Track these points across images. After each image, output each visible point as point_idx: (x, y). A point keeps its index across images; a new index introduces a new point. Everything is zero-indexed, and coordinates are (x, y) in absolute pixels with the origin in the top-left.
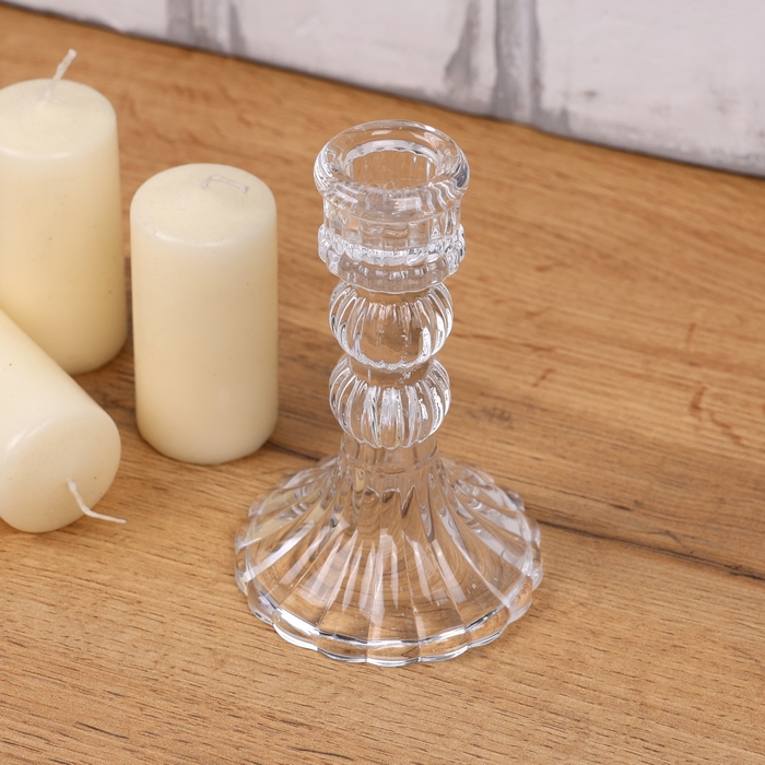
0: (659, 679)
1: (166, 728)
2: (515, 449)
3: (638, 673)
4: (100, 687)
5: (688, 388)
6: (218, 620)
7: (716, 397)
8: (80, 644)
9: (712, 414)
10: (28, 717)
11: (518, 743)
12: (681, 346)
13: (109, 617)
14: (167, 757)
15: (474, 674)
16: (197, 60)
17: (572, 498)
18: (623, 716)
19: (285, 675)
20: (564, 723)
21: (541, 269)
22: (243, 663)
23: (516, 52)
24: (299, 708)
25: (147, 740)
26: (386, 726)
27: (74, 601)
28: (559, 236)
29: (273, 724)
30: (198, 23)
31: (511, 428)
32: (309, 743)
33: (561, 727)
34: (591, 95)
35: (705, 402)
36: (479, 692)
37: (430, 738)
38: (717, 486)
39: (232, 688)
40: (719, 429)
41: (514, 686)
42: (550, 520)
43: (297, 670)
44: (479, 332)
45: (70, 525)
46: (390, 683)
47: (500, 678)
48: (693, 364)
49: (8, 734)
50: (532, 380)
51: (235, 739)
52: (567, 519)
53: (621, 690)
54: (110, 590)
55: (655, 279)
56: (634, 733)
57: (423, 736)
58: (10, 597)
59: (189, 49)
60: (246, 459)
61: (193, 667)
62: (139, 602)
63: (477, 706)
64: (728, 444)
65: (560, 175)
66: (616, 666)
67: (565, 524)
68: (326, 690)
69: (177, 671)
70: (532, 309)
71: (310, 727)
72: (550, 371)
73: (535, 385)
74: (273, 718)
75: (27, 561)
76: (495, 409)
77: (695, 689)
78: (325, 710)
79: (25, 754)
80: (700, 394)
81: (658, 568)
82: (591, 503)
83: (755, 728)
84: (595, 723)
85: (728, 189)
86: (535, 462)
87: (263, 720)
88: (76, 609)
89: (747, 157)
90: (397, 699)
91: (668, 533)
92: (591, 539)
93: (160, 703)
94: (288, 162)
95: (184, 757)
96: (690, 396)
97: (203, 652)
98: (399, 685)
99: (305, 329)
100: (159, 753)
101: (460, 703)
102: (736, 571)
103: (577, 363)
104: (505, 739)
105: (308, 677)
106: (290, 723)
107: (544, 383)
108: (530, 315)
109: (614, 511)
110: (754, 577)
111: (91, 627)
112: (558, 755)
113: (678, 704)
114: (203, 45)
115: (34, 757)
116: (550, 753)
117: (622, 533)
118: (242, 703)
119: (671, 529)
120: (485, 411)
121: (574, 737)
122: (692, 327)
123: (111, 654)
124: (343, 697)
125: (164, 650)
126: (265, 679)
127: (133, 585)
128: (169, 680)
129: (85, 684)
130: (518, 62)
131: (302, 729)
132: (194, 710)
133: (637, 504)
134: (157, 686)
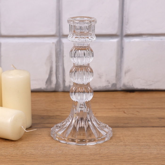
0: (155, 139)
3: (150, 139)
7: (127, 111)
9: (129, 113)
12: (115, 108)
15: (123, 144)
17: (116, 124)
19: (88, 149)
22: (79, 149)
24: (95, 152)
32: (102, 156)
33: (145, 146)
36: (126, 145)
37: (124, 151)
38: (139, 119)
40: (132, 114)
41: (131, 144)
46: (109, 147)
47: (127, 143)
51: (87, 157)
52: (118, 126)
53: (150, 141)
55: (102, 102)
57: (122, 151)
58: (25, 150)
61: (70, 152)
62: (51, 147)
64: (135, 116)
66: (146, 139)
72: (96, 113)
74: (92, 154)
77: (162, 139)
81: (140, 129)
82: (120, 124)
87: (90, 155)
90: (112, 148)
91: (137, 125)
93: (68, 156)
95: (80, 161)
96: (123, 112)
97: (69, 150)
102: (153, 127)
103: (99, 112)
104: (137, 149)
105: (93, 149)
106: (96, 154)
109: (125, 124)
113: (161, 141)
116: (146, 149)
117: (129, 126)
118: (84, 154)
121: (148, 147)
122: (114, 106)
123: (52, 153)
124: (102, 150)
125: (62, 151)
126: (85, 150)
127: (47, 145)
128: (67, 154)
129: (51, 157)
130: (60, 78)
131: (99, 154)
132: (76, 156)
133: (128, 123)
134: (65, 155)
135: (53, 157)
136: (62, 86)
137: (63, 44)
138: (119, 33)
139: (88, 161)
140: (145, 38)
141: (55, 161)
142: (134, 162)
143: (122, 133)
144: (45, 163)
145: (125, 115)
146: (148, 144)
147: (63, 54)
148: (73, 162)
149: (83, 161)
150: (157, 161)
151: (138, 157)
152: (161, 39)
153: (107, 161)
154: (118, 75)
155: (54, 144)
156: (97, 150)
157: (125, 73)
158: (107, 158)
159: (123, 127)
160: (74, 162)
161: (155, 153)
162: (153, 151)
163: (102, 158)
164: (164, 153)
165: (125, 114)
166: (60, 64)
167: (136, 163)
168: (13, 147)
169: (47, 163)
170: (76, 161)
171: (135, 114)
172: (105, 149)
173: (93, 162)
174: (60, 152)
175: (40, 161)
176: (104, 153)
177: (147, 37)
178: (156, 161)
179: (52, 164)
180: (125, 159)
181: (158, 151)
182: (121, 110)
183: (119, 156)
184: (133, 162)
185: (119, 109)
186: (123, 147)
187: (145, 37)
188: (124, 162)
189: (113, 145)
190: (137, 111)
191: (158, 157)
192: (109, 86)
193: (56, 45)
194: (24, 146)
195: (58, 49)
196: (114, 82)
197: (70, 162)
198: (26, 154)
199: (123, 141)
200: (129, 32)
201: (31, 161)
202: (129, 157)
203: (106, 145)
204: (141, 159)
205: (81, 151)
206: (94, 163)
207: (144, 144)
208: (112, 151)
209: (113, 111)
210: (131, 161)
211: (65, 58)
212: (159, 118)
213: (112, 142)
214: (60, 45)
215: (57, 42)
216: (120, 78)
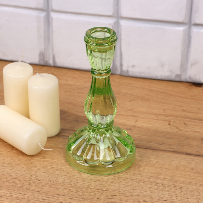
0: (177, 175)
1: (76, 193)
2: (134, 135)
3: (172, 174)
4: (60, 187)
5: (167, 121)
7: (173, 122)
8: (53, 179)
9: (173, 125)
10: (46, 194)
11: (151, 190)
12: (163, 113)
13: (58, 174)
14: (78, 199)
15: (139, 178)
16: (45, 68)
17: (149, 143)
18: (172, 183)
19: (98, 181)
20: (160, 185)
21: (130, 101)
22: (89, 180)
23: (117, 59)
24: (103, 187)
25: (73, 196)
26: (123, 189)
27: (49, 172)
28: (132, 95)
29: (98, 191)
30: (45, 59)
31: (132, 131)
32: (107, 194)
33: (159, 186)
34: (133, 66)
35: (171, 123)
36: (140, 181)
37: (133, 190)
38: (178, 138)
39: (88, 185)
40: (176, 128)
41: (147, 179)
42: (146, 148)
43: (101, 180)
44: (120, 114)
46: (121, 181)
47: (144, 178)
48: (166, 116)
49: (43, 198)
50: (134, 122)
51: (91, 194)
52: (149, 147)
53: (170, 178)
54: (57, 169)
55: (154, 101)
56: (175, 186)
57: (131, 190)
58: (35, 172)
59: (43, 66)
61: (79, 182)
62: (63, 170)
63: (141, 184)
64: (178, 131)
65: (128, 84)
66: (168, 174)
67: (149, 148)
68: (108, 184)
69: (75, 183)
70: (130, 109)
71: (107, 191)
72: (137, 120)
73: (135, 123)
74: (98, 190)
75: (37, 165)
76: (128, 128)
77: (185, 176)
78: (109, 187)
79: (47, 201)
80: (170, 121)
81: (171, 155)
82: (153, 144)
83: (200, 182)
84: (166, 185)
85: (164, 83)
86: (139, 137)
87: (96, 190)
88: (50, 173)
89: (168, 76)
90: (123, 184)
91: (171, 148)
92: (155, 151)
93: (73, 189)
94: (70, 85)
95: (82, 199)
96: (168, 122)
97: (80, 179)
98: (123, 181)
99: (83, 116)
100: (76, 198)
101: (137, 183)
102: (187, 154)
103: (142, 118)
104: (148, 189)
105: (104, 181)
106: (102, 190)
107: (136, 122)
108: (130, 110)
109: (158, 145)
110: (191, 155)
111: (54, 176)
112: (160, 191)
113: (182, 180)
114: (47, 64)
115: (50, 202)
116: (159, 191)
117: (161, 149)
118: (91, 187)
119: (171, 147)
120: (126, 128)
121: (163, 187)
122: (164, 110)
123: (60, 181)
124: (112, 184)
125: (71, 179)
126: (94, 182)
127: (61, 167)
129: (56, 187)
130: (117, 61)
131: (105, 191)
132: (81, 190)
133: (163, 143)
134: (72, 186)
135: (58, 188)
136: (119, 69)
137: (121, 26)
138: (186, 21)
141: (57, 195)
143: (147, 160)
145: (168, 129)
147: (121, 37)
149: (84, 199)
157: (192, 65)
158: (111, 198)
159: (153, 149)
163: (106, 198)
165: (169, 127)
168: (27, 165)
171: (180, 128)
172: (115, 184)
176: (112, 190)
183: (125, 197)
190: (185, 124)
192: (172, 76)
195: (116, 31)
196: (178, 73)
198: (34, 179)
200: (198, 22)
207: (161, 181)
209: (158, 120)
211: (122, 42)
213: (129, 174)
214: (118, 27)
215: (115, 23)
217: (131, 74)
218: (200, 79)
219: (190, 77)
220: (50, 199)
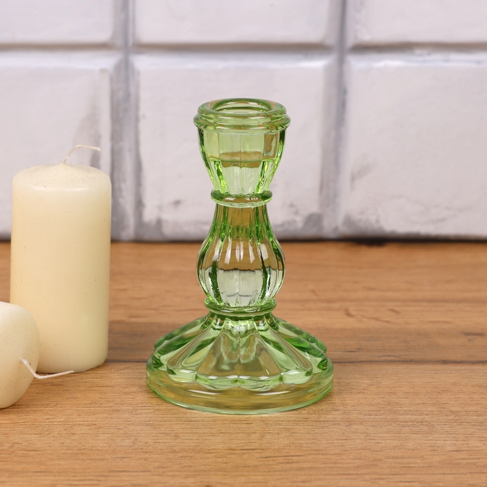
0: (449, 402)
3: (434, 402)
5: (337, 310)
6: (155, 423)
7: (357, 310)
9: (362, 316)
10: (74, 474)
11: (396, 435)
12: (315, 298)
15: (340, 417)
19: (222, 434)
22: (190, 434)
24: (246, 444)
32: (269, 455)
33: (414, 426)
34: (177, 203)
35: (353, 313)
36: (350, 423)
37: (342, 441)
38: (397, 337)
39: (194, 444)
40: (373, 320)
41: (368, 417)
43: (227, 432)
45: (13, 405)
46: (291, 427)
47: (355, 416)
51: (220, 460)
53: (432, 409)
57: (336, 441)
60: (98, 367)
61: (160, 441)
63: (355, 427)
64: (384, 324)
66: (419, 402)
69: (151, 443)
71: (263, 449)
74: (235, 450)
77: (474, 402)
80: (346, 310)
87: (229, 451)
88: (56, 433)
90: (302, 432)
91: (389, 356)
95: (195, 471)
96: (342, 312)
98: (298, 427)
100: (177, 473)
101: (344, 427)
102: (445, 362)
104: (387, 435)
105: (238, 433)
106: (247, 450)
109: (348, 353)
111: (74, 438)
113: (470, 408)
116: (420, 435)
117: (362, 359)
118: (207, 448)
121: (426, 428)
122: (313, 291)
123: (101, 445)
124: (268, 436)
125: (133, 438)
126: (211, 437)
127: (83, 419)
128: (150, 448)
129: (97, 457)
130: (124, 193)
131: (258, 451)
132: (180, 455)
133: (359, 350)
134: (144, 451)
135: (103, 460)
136: (131, 222)
137: (139, 73)
138: (331, 40)
139: (220, 473)
140: (420, 59)
141: (109, 472)
142: (376, 477)
144: (76, 478)
145: (350, 323)
146: (427, 418)
147: (137, 108)
148: (173, 476)
149: (205, 471)
150: (455, 472)
151: (391, 460)
152: (479, 62)
153: (284, 471)
154: (328, 186)
155: (107, 418)
156: (254, 436)
157: (353, 179)
158: (287, 461)
159: (341, 362)
160: (173, 473)
161: (449, 448)
162: (442, 442)
163: (269, 463)
164: (478, 449)
165: (350, 319)
166: (127, 144)
167: (383, 479)
169: (83, 478)
170: (180, 471)
171: (385, 319)
172: (278, 434)
173: (237, 476)
174: (127, 442)
175: (60, 472)
176: (276, 447)
177: (429, 54)
178: (449, 474)
179: (99, 481)
180: (345, 466)
181: (458, 443)
182: (336, 305)
183: (326, 457)
184: (373, 477)
185: (330, 301)
186: (341, 427)
187: (421, 55)
188: (345, 476)
189: (306, 420)
190: (393, 311)
191: (458, 461)
192: (294, 222)
193: (111, 79)
194: (4, 422)
195: (121, 94)
196: (314, 209)
197: (160, 475)
198: (11, 450)
199: (341, 408)
200: (366, 37)
201: (28, 472)
202: (360, 459)
203: (282, 419)
204: (402, 465)
205: (197, 441)
206: (243, 479)
207: (413, 417)
208: (302, 442)
209: (310, 310)
210: (365, 474)
211: (143, 125)
212: (467, 334)
214: (127, 80)
215: (118, 68)
216: (336, 196)
217: (169, 231)
218: (377, 221)
219: (348, 221)
220: (96, 482)
